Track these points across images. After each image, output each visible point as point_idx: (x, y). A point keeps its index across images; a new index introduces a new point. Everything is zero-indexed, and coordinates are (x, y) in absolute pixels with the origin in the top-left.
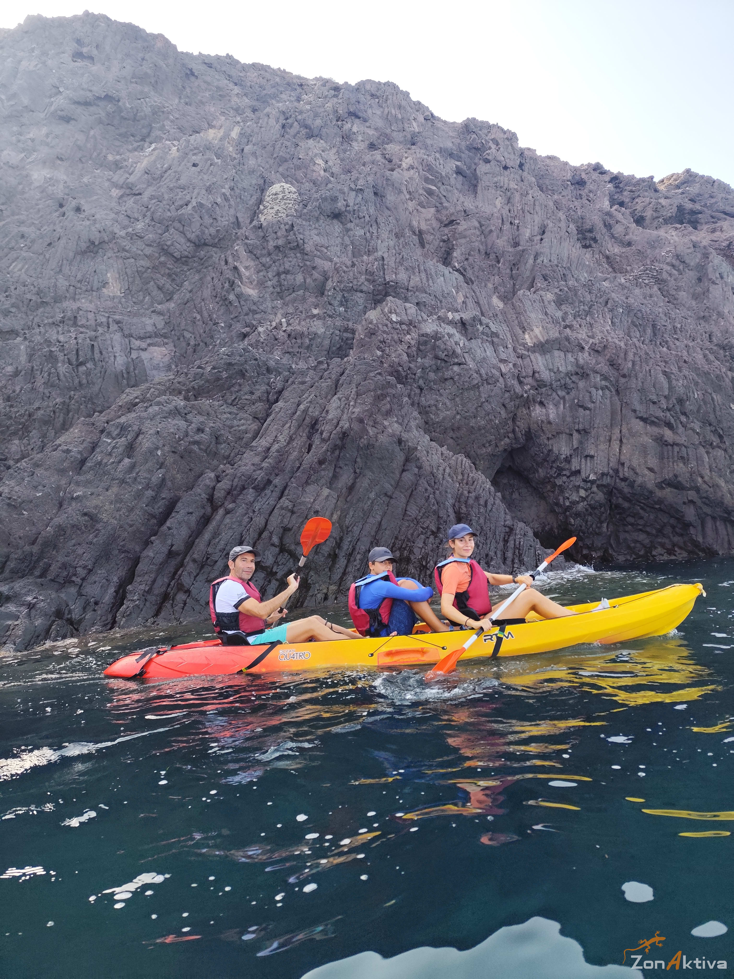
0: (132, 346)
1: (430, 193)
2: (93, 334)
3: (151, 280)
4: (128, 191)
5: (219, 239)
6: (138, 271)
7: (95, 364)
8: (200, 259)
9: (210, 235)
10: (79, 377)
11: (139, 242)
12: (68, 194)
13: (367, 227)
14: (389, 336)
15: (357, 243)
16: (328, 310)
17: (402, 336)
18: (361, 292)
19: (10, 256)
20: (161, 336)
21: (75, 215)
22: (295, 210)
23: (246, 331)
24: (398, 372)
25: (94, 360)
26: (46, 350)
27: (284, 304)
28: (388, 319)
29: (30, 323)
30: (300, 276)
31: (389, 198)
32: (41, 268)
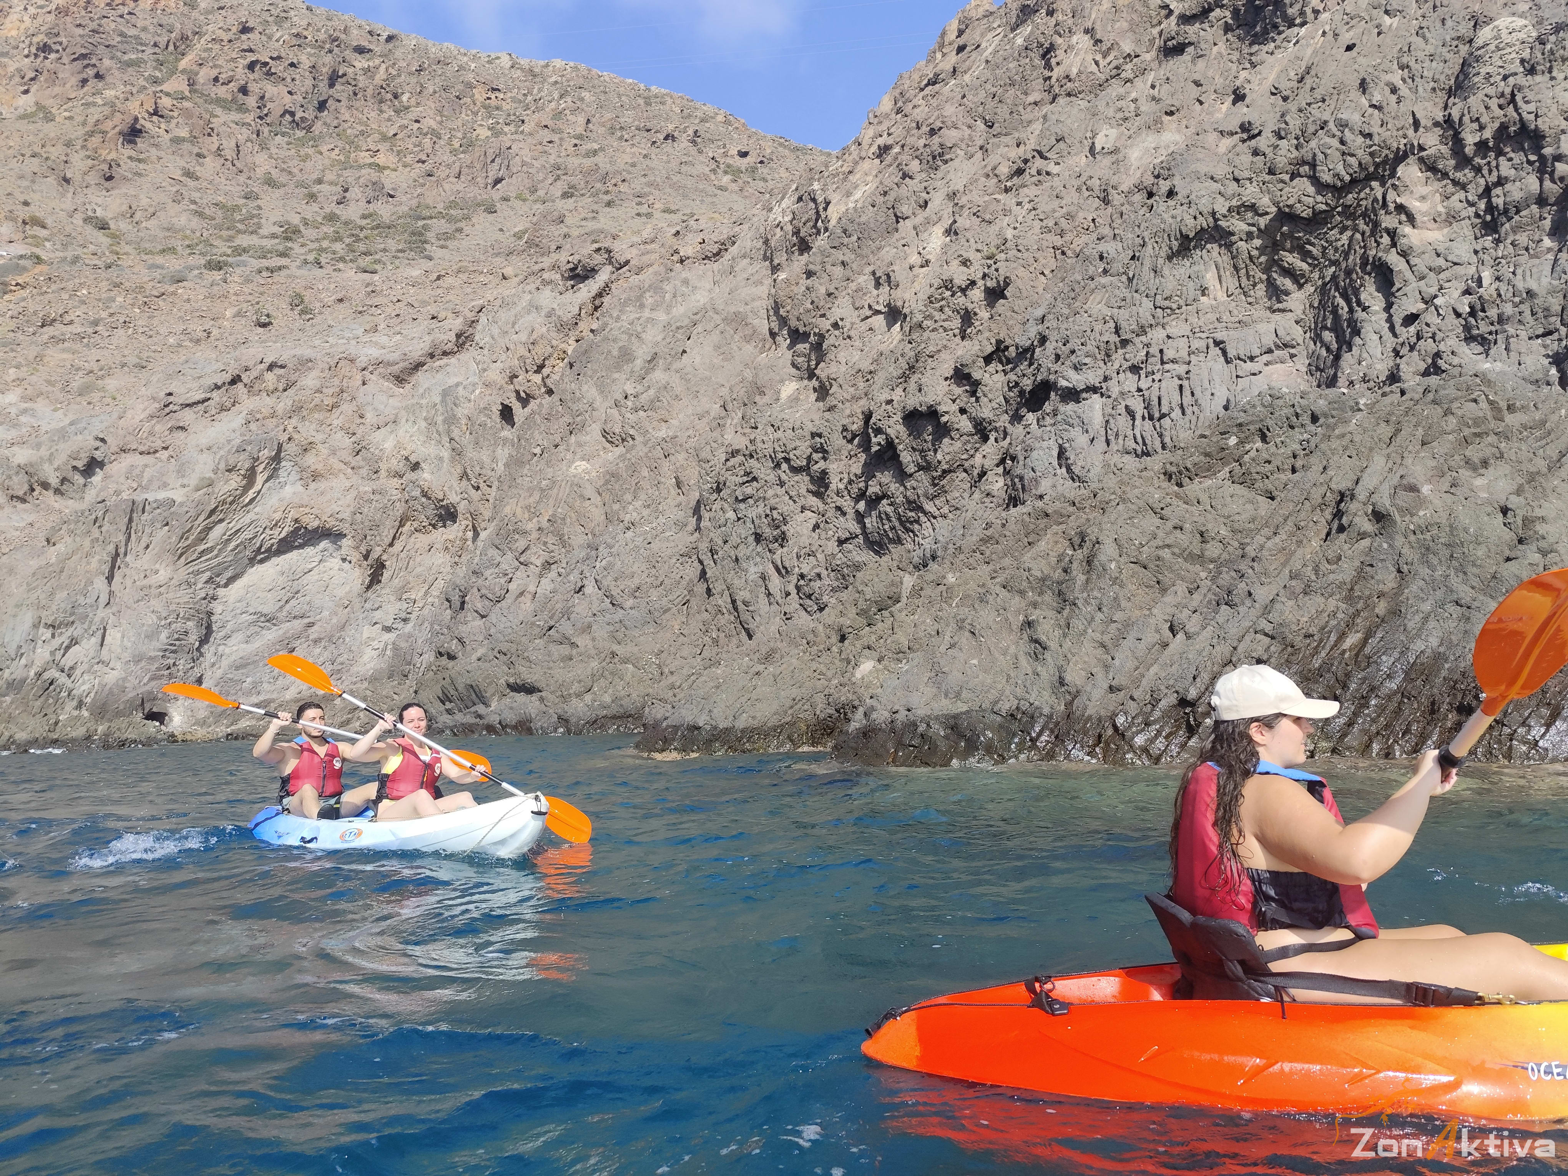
0: (1240, 373)
2: (1181, 369)
3: (1274, 263)
4: (1245, 136)
5: (1377, 165)
6: (1251, 258)
7: (1183, 414)
8: (1346, 207)
9: (1360, 164)
10: (1161, 436)
11: (1250, 214)
12: (1157, 177)
19: (1087, 289)
20: (1287, 346)
21: (1166, 203)
22: (1522, 61)
23: (1420, 308)
25: (1182, 406)
26: (1122, 406)
27: (1498, 241)
29: (1108, 373)
30: (1532, 179)
32: (1124, 293)
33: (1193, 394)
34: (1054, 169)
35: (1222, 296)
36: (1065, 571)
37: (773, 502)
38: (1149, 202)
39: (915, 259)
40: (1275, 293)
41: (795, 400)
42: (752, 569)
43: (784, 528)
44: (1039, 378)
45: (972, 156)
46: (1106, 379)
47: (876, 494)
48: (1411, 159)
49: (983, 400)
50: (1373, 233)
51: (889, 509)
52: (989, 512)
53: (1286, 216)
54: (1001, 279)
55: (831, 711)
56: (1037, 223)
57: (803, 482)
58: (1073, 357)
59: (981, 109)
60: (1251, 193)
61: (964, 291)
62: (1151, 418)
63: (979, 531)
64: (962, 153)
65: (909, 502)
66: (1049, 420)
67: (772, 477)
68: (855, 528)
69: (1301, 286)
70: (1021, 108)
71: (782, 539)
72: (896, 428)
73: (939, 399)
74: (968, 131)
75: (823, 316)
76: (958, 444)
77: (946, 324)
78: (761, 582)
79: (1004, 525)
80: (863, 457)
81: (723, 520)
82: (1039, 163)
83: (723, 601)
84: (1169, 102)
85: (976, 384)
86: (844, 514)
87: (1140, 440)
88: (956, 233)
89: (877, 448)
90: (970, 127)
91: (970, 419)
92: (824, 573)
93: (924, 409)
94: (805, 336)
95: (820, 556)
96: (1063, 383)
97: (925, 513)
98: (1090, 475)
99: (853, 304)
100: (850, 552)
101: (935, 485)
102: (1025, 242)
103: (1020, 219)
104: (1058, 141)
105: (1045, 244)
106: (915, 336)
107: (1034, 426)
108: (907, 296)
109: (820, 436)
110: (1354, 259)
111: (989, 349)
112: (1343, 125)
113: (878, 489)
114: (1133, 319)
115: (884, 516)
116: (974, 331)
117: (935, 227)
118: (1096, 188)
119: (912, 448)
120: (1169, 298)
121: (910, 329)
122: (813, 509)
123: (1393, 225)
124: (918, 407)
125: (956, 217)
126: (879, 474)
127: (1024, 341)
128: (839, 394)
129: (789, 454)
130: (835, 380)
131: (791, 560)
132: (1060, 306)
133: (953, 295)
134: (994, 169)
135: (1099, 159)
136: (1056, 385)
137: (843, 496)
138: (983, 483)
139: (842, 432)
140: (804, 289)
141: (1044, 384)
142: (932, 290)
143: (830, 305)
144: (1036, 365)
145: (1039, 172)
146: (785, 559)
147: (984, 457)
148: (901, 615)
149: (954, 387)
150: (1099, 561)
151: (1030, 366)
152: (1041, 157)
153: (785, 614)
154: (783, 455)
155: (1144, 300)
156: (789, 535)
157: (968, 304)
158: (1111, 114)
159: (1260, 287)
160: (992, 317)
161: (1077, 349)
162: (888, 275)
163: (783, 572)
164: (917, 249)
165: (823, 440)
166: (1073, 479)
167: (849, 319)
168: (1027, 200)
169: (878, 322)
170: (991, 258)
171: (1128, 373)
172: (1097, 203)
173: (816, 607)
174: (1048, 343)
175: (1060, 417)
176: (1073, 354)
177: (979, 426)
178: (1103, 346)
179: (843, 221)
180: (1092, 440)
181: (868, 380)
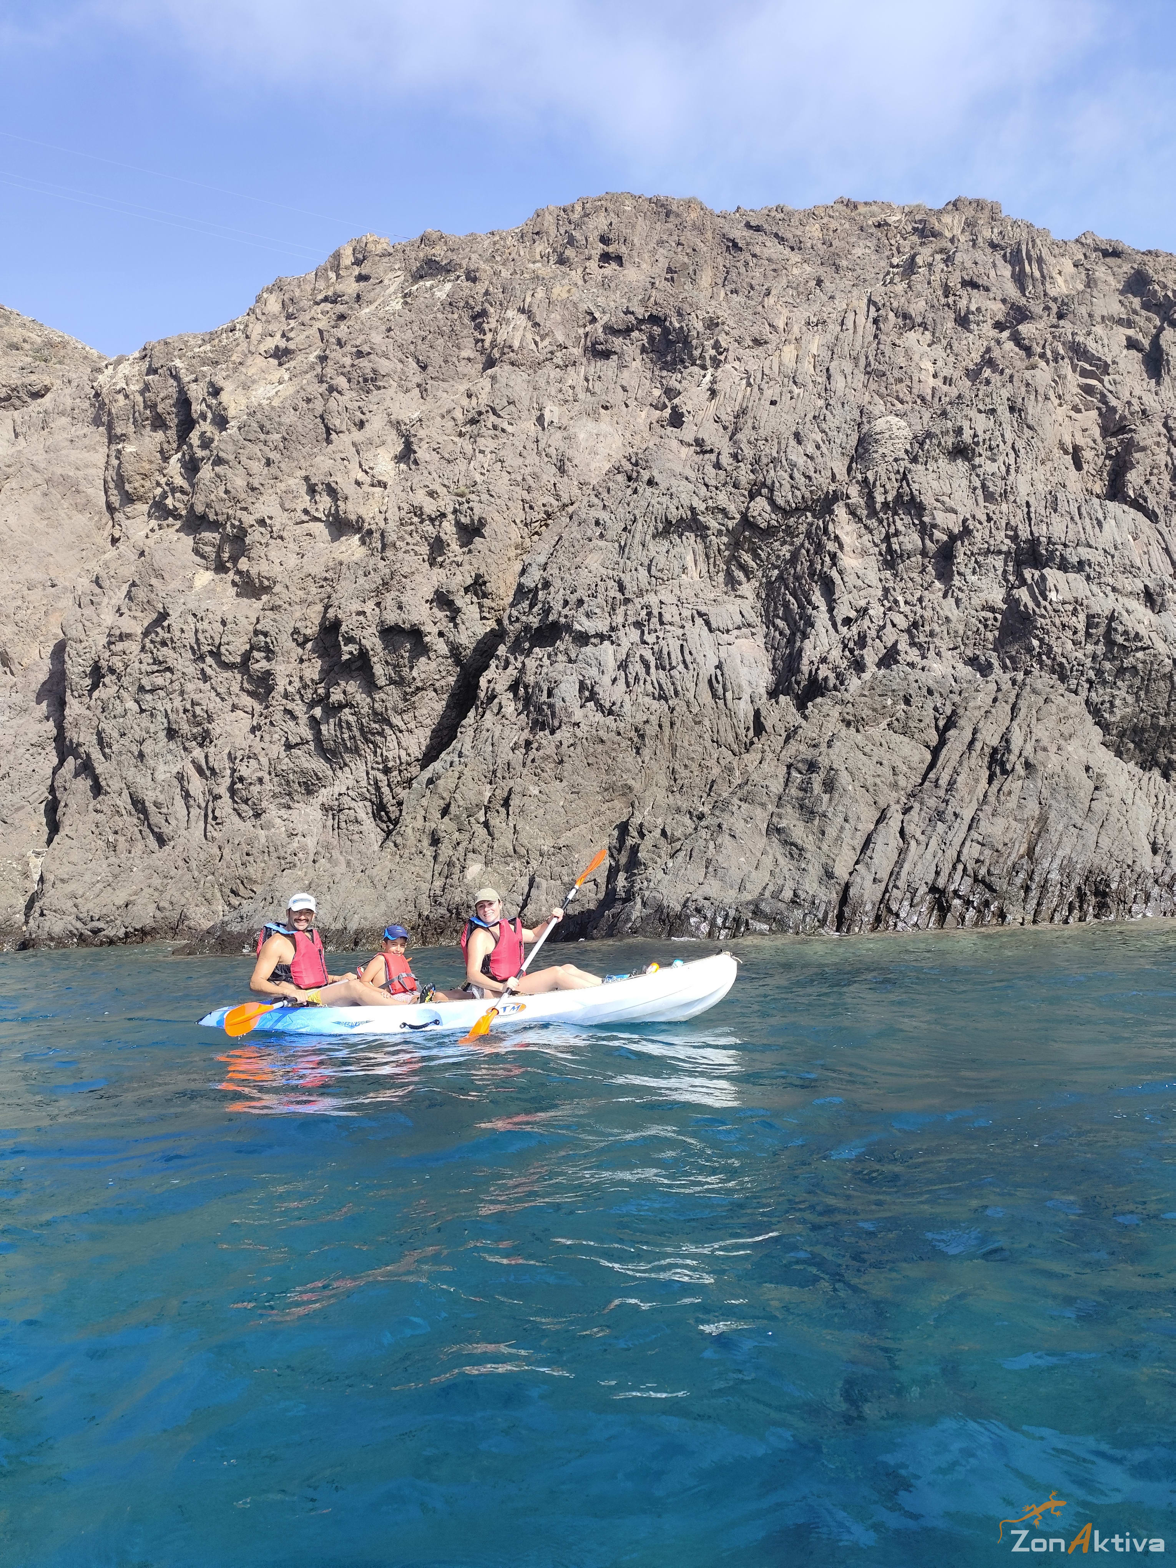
0: (720, 642)
1: (1088, 390)
2: (680, 632)
3: (734, 557)
4: (698, 449)
5: (813, 500)
6: (719, 550)
7: (686, 667)
8: (789, 527)
9: (803, 497)
10: (673, 684)
11: (720, 516)
12: (636, 464)
13: (1001, 459)
14: (1048, 621)
15: (989, 484)
16: (957, 581)
17: (1065, 620)
18: (1000, 552)
19: (587, 549)
20: (749, 625)
21: (649, 490)
22: (906, 451)
23: (853, 614)
24: (1061, 665)
25: (684, 662)
26: (638, 655)
27: (895, 575)
28: (1045, 599)
29: (614, 624)
30: (916, 537)
31: (1030, 411)
32: (616, 558)
33: (691, 653)
34: (509, 429)
35: (696, 576)
36: (802, 790)
37: (197, 697)
38: (634, 485)
39: (361, 476)
40: (731, 582)
41: (209, 591)
42: (161, 768)
43: (206, 725)
44: (551, 618)
45: (407, 391)
46: (613, 629)
47: (340, 702)
48: (841, 503)
49: (462, 627)
50: (816, 553)
51: (352, 719)
52: (514, 732)
53: (747, 522)
54: (476, 518)
55: (442, 911)
56: (504, 474)
57: (234, 680)
58: (585, 605)
59: (412, 347)
60: (722, 499)
61: (432, 520)
62: (664, 669)
63: (508, 749)
64: (395, 384)
65: (375, 713)
66: (561, 657)
67: (191, 670)
68: (308, 734)
69: (749, 580)
70: (455, 359)
71: (205, 739)
72: (372, 641)
73: (422, 619)
74: (400, 366)
75: (245, 509)
76: (433, 665)
77: (416, 548)
78: (176, 783)
80: (318, 664)
81: (120, 710)
82: (492, 418)
83: (125, 802)
84: (604, 396)
85: (458, 611)
86: (294, 718)
87: (656, 685)
88: (416, 462)
89: (348, 657)
90: (401, 361)
91: (447, 643)
92: (267, 778)
93: (407, 626)
94: (215, 526)
95: (264, 761)
96: (577, 627)
97: (391, 726)
98: (625, 710)
99: (282, 505)
100: (298, 757)
101: (406, 700)
102: (496, 489)
103: (486, 466)
104: (509, 403)
105: (515, 496)
106: (389, 553)
107: (546, 661)
108: (362, 511)
109: (266, 635)
110: (802, 567)
111: (469, 581)
112: (793, 465)
113: (341, 697)
114: (635, 583)
115: (344, 725)
116: (448, 561)
117: (379, 450)
118: (554, 457)
119: (386, 662)
120: (661, 571)
121: (384, 547)
122: (249, 710)
123: (832, 549)
124: (401, 623)
125: (415, 447)
126: (343, 683)
127: (529, 582)
128: (285, 595)
129: (219, 647)
130: (268, 579)
131: (220, 762)
132: (562, 558)
133: (422, 522)
134: (449, 412)
135: (552, 431)
136: (568, 628)
137: (293, 700)
138: (495, 706)
139: (292, 634)
140: (213, 475)
141: (555, 624)
142: (403, 513)
143: (254, 500)
144: (540, 605)
145: (495, 427)
146: (211, 759)
147: (489, 682)
148: (496, 821)
149: (435, 610)
150: (837, 784)
151: (532, 606)
152: (495, 413)
153: (215, 818)
154: (209, 648)
155: (639, 567)
156: (215, 733)
157: (442, 535)
158: (553, 393)
159: (721, 574)
160: (470, 551)
161: (586, 599)
162: (328, 485)
163: (208, 773)
164: (361, 466)
165: (268, 640)
166: (603, 712)
167: (279, 520)
168: (488, 450)
169: (320, 529)
170: (462, 496)
171: (632, 627)
172: (554, 470)
173: (251, 813)
174: (552, 588)
175: (580, 657)
176: (580, 602)
177: (455, 651)
178: (610, 600)
179: (259, 416)
180: (614, 681)
181: (322, 587)
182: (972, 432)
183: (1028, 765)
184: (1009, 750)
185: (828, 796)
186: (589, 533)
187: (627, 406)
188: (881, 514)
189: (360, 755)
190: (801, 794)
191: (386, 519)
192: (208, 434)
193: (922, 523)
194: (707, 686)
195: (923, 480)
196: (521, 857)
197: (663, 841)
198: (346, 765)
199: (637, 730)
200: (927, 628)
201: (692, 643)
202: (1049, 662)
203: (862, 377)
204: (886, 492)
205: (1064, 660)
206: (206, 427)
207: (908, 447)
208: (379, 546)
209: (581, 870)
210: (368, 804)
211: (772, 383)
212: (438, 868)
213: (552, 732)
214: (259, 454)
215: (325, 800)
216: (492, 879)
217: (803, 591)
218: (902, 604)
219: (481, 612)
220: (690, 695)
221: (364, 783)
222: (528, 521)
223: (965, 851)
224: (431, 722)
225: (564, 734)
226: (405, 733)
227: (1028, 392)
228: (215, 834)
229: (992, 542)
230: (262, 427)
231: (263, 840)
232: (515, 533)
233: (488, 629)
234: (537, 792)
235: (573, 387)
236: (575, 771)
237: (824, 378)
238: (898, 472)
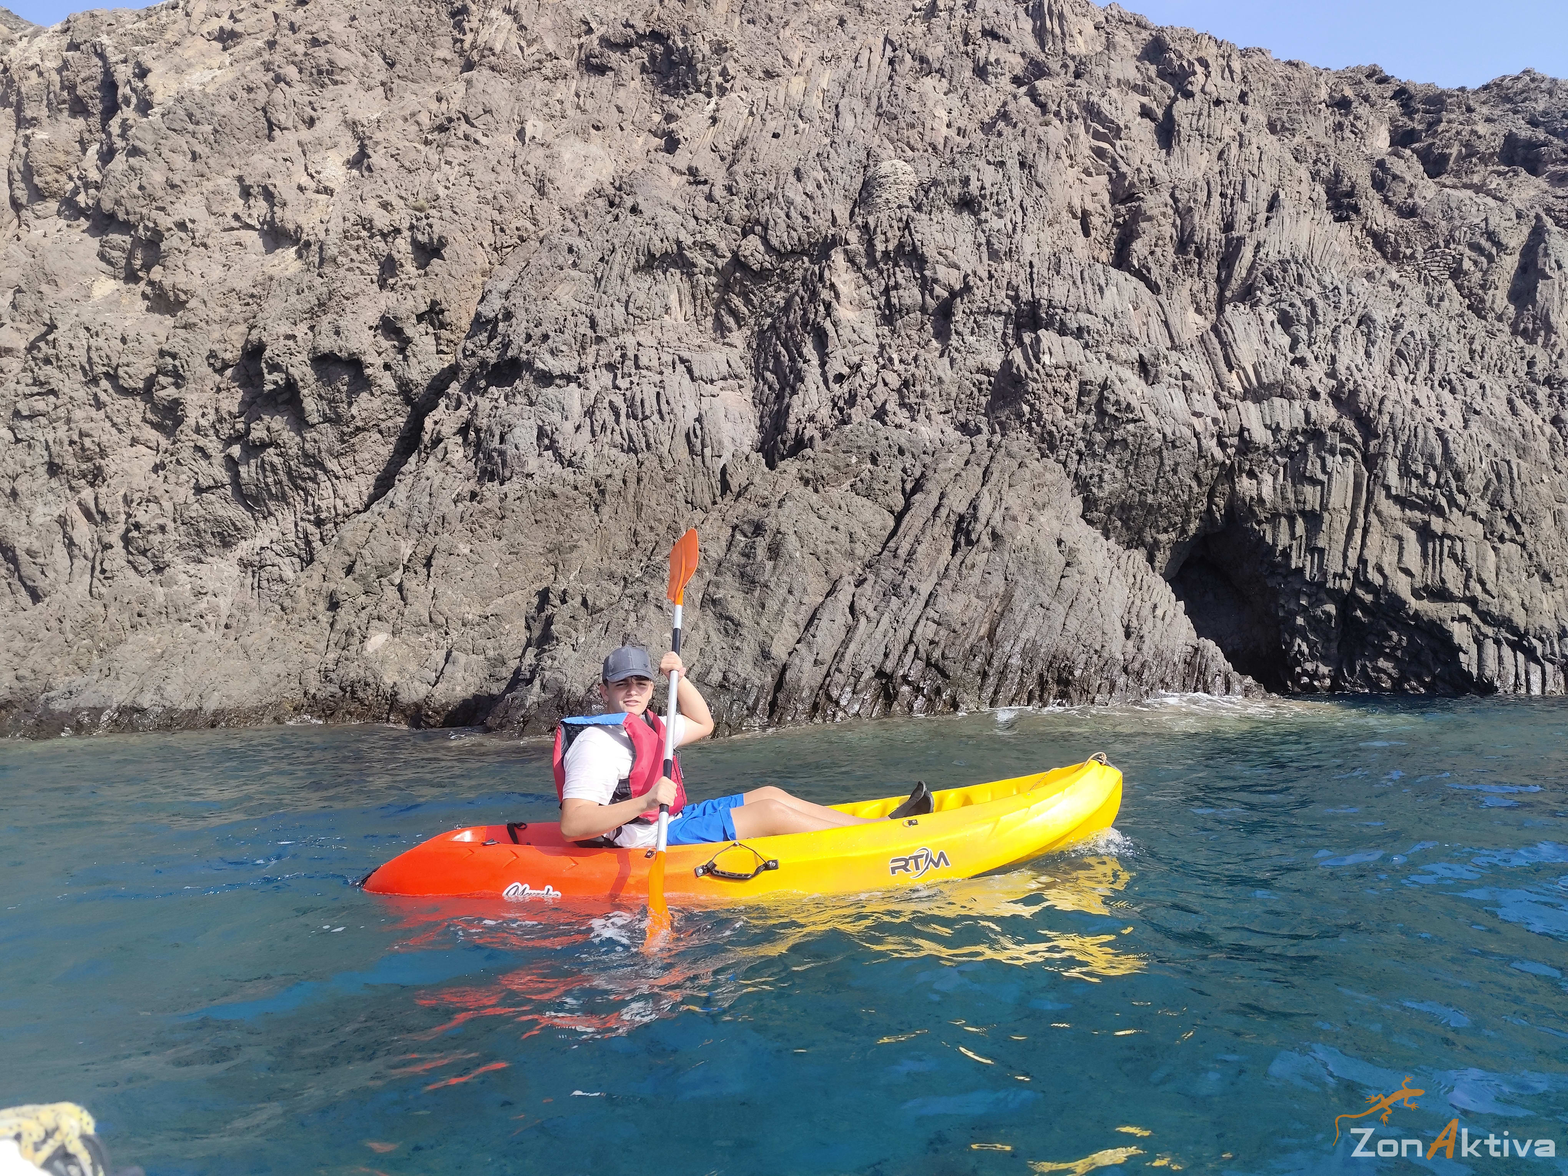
0: (703, 392)
1: (1100, 153)
2: (658, 378)
3: (723, 302)
4: (691, 179)
5: (811, 244)
6: (707, 291)
7: (662, 418)
8: (784, 271)
9: (799, 239)
10: (645, 435)
11: (709, 253)
12: (620, 189)
13: (1008, 216)
14: (1040, 385)
15: (994, 241)
16: (954, 341)
17: (1057, 385)
18: (1000, 313)
19: (556, 277)
20: (736, 377)
21: (631, 218)
22: (911, 199)
23: (845, 371)
24: (1050, 433)
25: (660, 412)
26: (606, 401)
27: (893, 332)
28: (1038, 362)
29: (583, 365)
30: (916, 291)
31: (1040, 169)
32: (591, 291)
33: (668, 402)
34: (484, 141)
35: (680, 318)
36: (744, 555)
37: (87, 427)
38: (615, 211)
39: (305, 180)
40: (720, 327)
41: (112, 303)
42: (39, 510)
43: (98, 461)
44: (510, 353)
45: (369, 89)
46: (581, 370)
47: (262, 441)
48: (839, 249)
49: (413, 361)
50: (810, 301)
51: (277, 460)
52: (458, 482)
53: (738, 262)
54: (435, 237)
55: (334, 689)
56: (472, 189)
57: (135, 409)
58: (550, 341)
59: (378, 41)
60: (712, 234)
61: (384, 236)
62: (635, 418)
63: (449, 501)
64: (355, 80)
65: (306, 455)
66: (519, 399)
67: (82, 395)
68: (223, 476)
69: (740, 327)
70: (428, 59)
71: (96, 476)
72: (302, 370)
73: (363, 348)
74: (363, 60)
75: (162, 209)
76: (377, 403)
77: (363, 266)
78: (56, 528)
79: (502, 500)
80: (239, 394)
82: (464, 127)
84: (595, 115)
85: (408, 341)
86: (207, 456)
87: (626, 436)
88: (369, 169)
89: (272, 387)
90: (364, 55)
91: (394, 377)
92: (170, 526)
93: (344, 355)
94: (126, 227)
95: (168, 505)
96: (539, 365)
97: (326, 471)
98: (586, 461)
99: (208, 208)
100: (212, 503)
101: (343, 442)
102: (462, 206)
103: (452, 179)
104: (485, 112)
105: (484, 215)
106: (328, 269)
107: (502, 402)
108: (302, 220)
109: (174, 356)
110: (795, 316)
111: (423, 308)
112: (790, 203)
113: (264, 434)
114: (609, 320)
115: (268, 467)
116: (400, 284)
117: (329, 153)
118: (533, 176)
119: (320, 396)
120: (640, 308)
121: (322, 261)
122: (154, 444)
123: (827, 298)
124: (336, 351)
125: (370, 151)
126: (266, 418)
127: (488, 311)
128: (202, 311)
129: (116, 369)
130: (185, 293)
131: (113, 504)
132: (527, 286)
133: (372, 237)
134: (413, 115)
135: (533, 146)
136: (529, 365)
137: (206, 435)
138: (439, 450)
139: (208, 358)
140: (126, 167)
141: (515, 360)
142: (348, 224)
143: (173, 199)
144: (499, 339)
145: (466, 137)
146: (101, 501)
147: (436, 423)
148: (412, 584)
149: (380, 338)
150: (783, 550)
151: (490, 339)
152: (468, 121)
153: (103, 571)
154: (104, 369)
155: (616, 303)
156: (108, 471)
157: (394, 253)
158: (538, 106)
159: (710, 319)
160: (426, 274)
161: (552, 334)
162: (265, 188)
163: (98, 518)
164: (306, 169)
165: (177, 363)
166: (562, 463)
167: (204, 224)
168: (455, 162)
169: (252, 238)
170: (421, 210)
171: (603, 370)
172: (532, 191)
173: (151, 567)
174: (514, 320)
175: (540, 399)
176: (545, 337)
177: (404, 388)
178: (579, 338)
179: (187, 103)
180: (578, 428)
181: (248, 304)
182: (979, 184)
183: (995, 536)
184: (975, 518)
185: (771, 563)
186: (560, 261)
187: (622, 129)
188: (881, 265)
189: (288, 504)
190: (743, 560)
191: (327, 230)
192: (130, 122)
193: (923, 277)
194: (683, 440)
195: (927, 230)
196: (438, 626)
197: (582, 612)
198: (271, 514)
199: (597, 485)
200: (918, 388)
201: (671, 391)
202: (1038, 430)
203: (873, 119)
204: (887, 241)
205: (1054, 429)
206: (128, 113)
207: (913, 194)
208: (317, 260)
209: (510, 643)
210: (296, 560)
211: (776, 114)
212: (334, 637)
213: (502, 484)
214: (185, 147)
215: (244, 554)
216: (400, 652)
217: (795, 342)
218: (896, 362)
219: (438, 344)
220: (664, 450)
221: (291, 536)
222: (499, 245)
223: (919, 630)
224: (375, 469)
225: (513, 487)
226: (343, 480)
227: (1039, 148)
228: (103, 590)
229: (992, 301)
230: (190, 116)
231: (161, 599)
232: (482, 258)
233: (446, 365)
234: (467, 551)
235: (561, 102)
236: (518, 528)
237: (833, 115)
238: (901, 220)
